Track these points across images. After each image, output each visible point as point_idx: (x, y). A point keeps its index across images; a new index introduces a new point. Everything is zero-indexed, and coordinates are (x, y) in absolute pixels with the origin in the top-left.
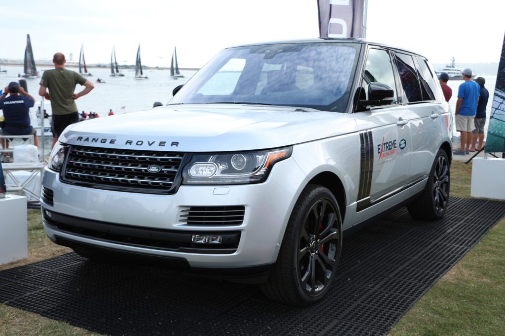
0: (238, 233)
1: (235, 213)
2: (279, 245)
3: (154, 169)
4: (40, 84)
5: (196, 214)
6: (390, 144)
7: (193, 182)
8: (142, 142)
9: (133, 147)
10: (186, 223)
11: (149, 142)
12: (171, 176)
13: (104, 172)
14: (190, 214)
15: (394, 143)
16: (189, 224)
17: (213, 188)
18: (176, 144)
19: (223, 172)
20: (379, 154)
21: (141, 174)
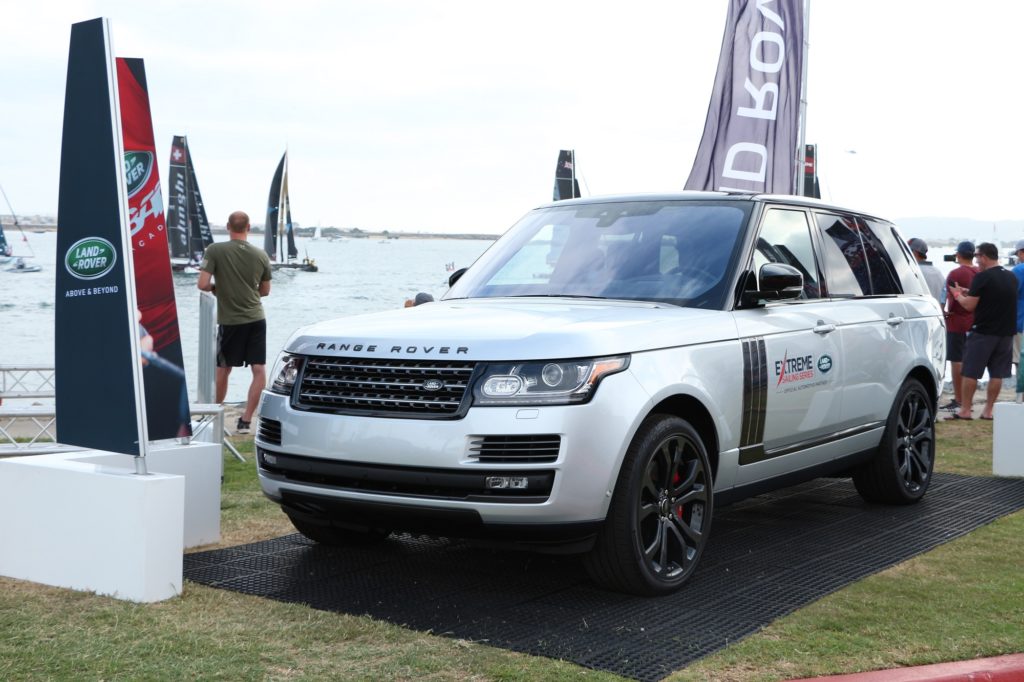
0: (551, 473)
1: (547, 445)
2: (610, 494)
3: (432, 385)
5: (493, 446)
6: (800, 361)
7: (488, 402)
8: (416, 349)
9: (403, 355)
10: (477, 460)
11: (425, 349)
12: (457, 394)
13: (359, 391)
14: (484, 446)
15: (807, 360)
16: (482, 460)
17: (516, 409)
18: (465, 350)
19: (530, 389)
20: (780, 376)
21: (413, 393)
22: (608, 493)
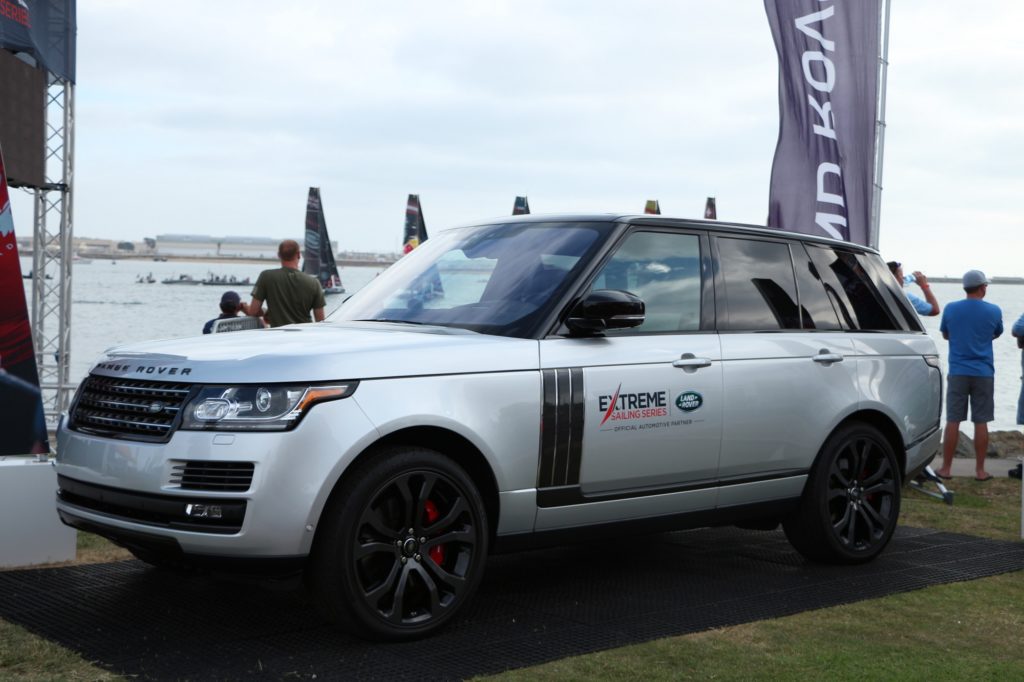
0: (243, 502)
1: (240, 473)
2: (312, 529)
3: (155, 407)
4: (252, 294)
5: (197, 472)
6: (645, 397)
10: (179, 485)
12: (172, 417)
14: (186, 472)
15: (658, 397)
16: (184, 487)
17: (214, 434)
18: (188, 371)
19: (243, 414)
20: (605, 413)
21: (141, 414)
22: (309, 528)
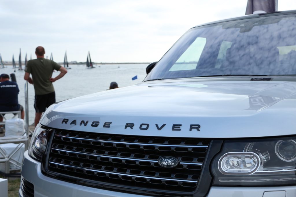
3: (167, 162)
7: (226, 181)
8: (148, 125)
9: (136, 132)
11: (157, 125)
12: (195, 172)
13: (98, 164)
18: (198, 127)
19: (266, 165)
21: (150, 170)
